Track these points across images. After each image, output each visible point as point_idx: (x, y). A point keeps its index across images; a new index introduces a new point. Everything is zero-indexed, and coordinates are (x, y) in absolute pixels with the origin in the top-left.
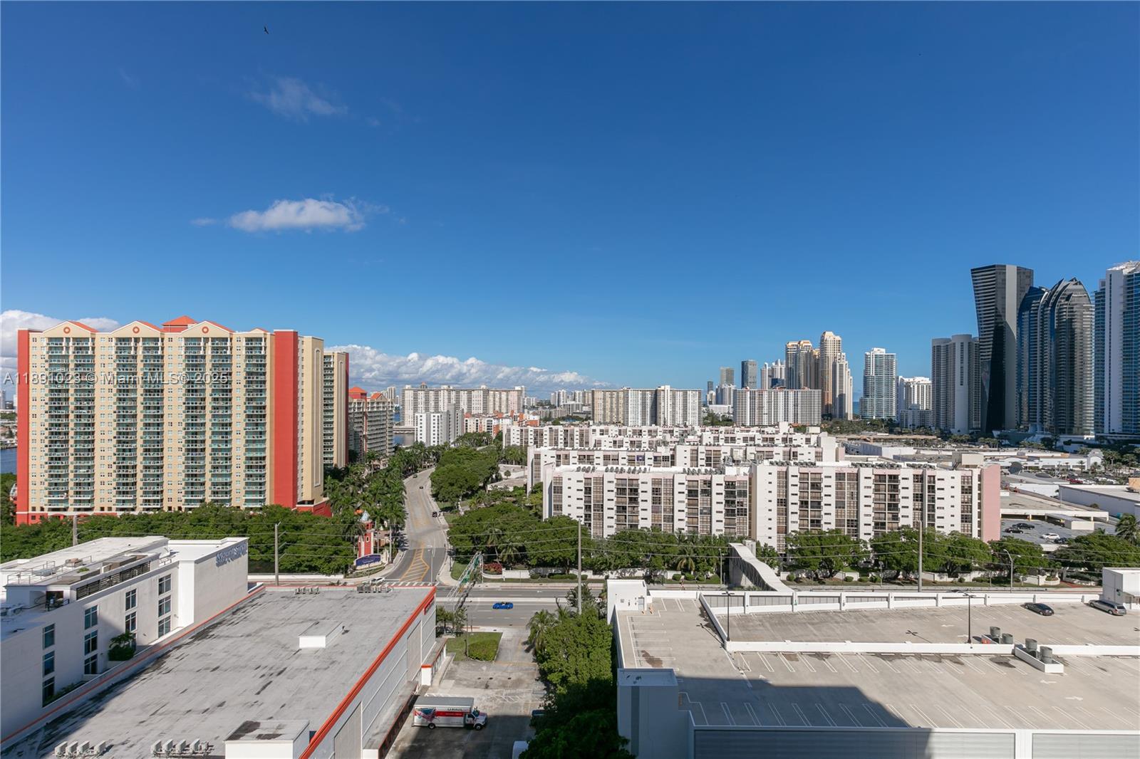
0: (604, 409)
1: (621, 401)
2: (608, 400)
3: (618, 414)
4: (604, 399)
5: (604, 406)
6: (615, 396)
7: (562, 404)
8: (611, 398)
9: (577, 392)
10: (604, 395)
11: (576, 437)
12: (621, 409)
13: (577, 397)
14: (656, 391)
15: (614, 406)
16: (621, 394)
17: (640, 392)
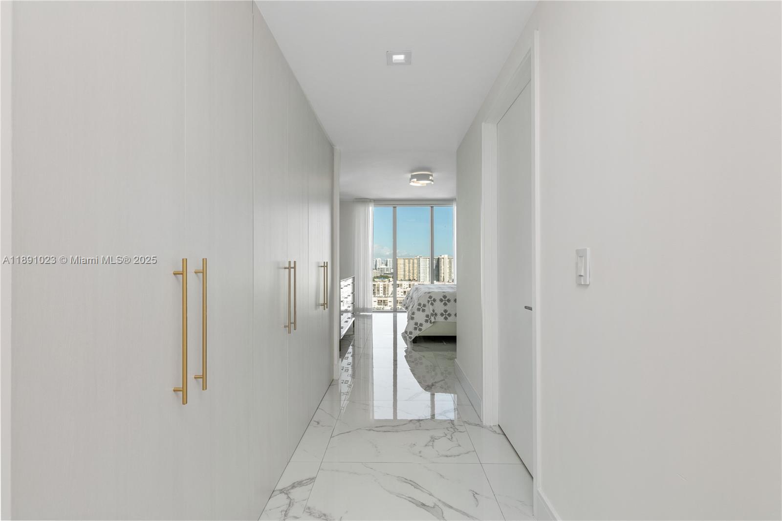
0: (404, 271)
1: (416, 265)
2: (407, 265)
3: (413, 274)
4: (404, 264)
5: (404, 268)
6: (411, 262)
7: (377, 267)
8: (409, 263)
9: (389, 260)
10: (404, 262)
11: (380, 289)
12: (416, 271)
13: (388, 263)
14: (439, 259)
15: (411, 268)
16: (416, 261)
17: (428, 260)
